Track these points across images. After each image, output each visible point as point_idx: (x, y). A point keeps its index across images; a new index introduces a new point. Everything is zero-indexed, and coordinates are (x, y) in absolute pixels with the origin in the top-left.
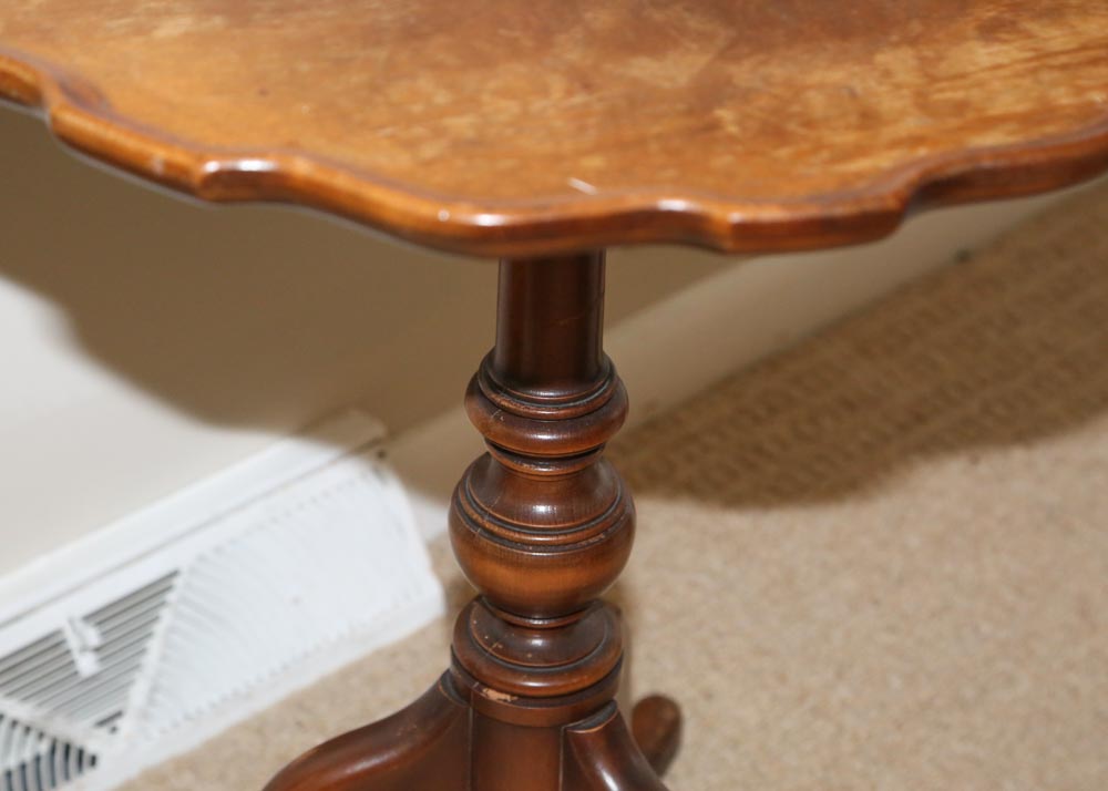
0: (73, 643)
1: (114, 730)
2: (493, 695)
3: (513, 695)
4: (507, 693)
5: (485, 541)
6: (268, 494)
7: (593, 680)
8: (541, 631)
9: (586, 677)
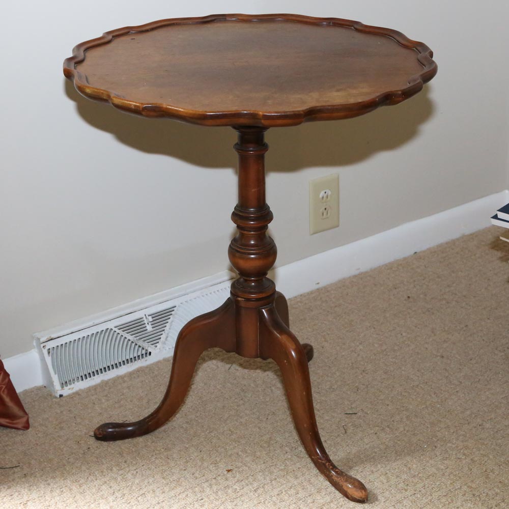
0: (146, 322)
1: (156, 346)
2: (239, 299)
3: (245, 298)
4: (243, 298)
5: (238, 254)
6: (202, 289)
7: (266, 295)
8: (254, 281)
9: (264, 294)
